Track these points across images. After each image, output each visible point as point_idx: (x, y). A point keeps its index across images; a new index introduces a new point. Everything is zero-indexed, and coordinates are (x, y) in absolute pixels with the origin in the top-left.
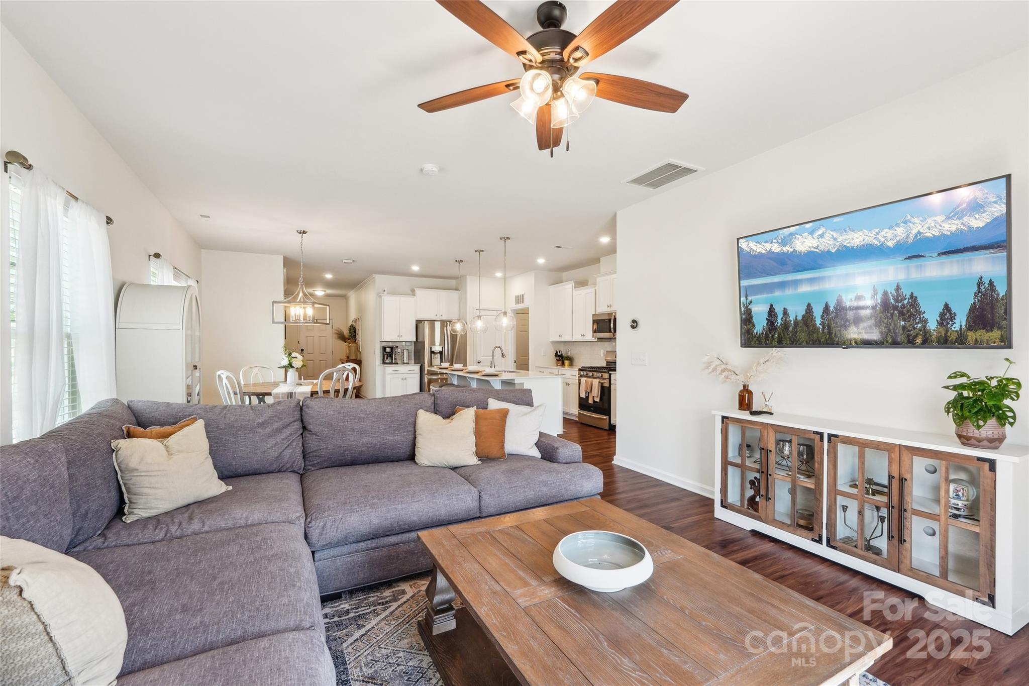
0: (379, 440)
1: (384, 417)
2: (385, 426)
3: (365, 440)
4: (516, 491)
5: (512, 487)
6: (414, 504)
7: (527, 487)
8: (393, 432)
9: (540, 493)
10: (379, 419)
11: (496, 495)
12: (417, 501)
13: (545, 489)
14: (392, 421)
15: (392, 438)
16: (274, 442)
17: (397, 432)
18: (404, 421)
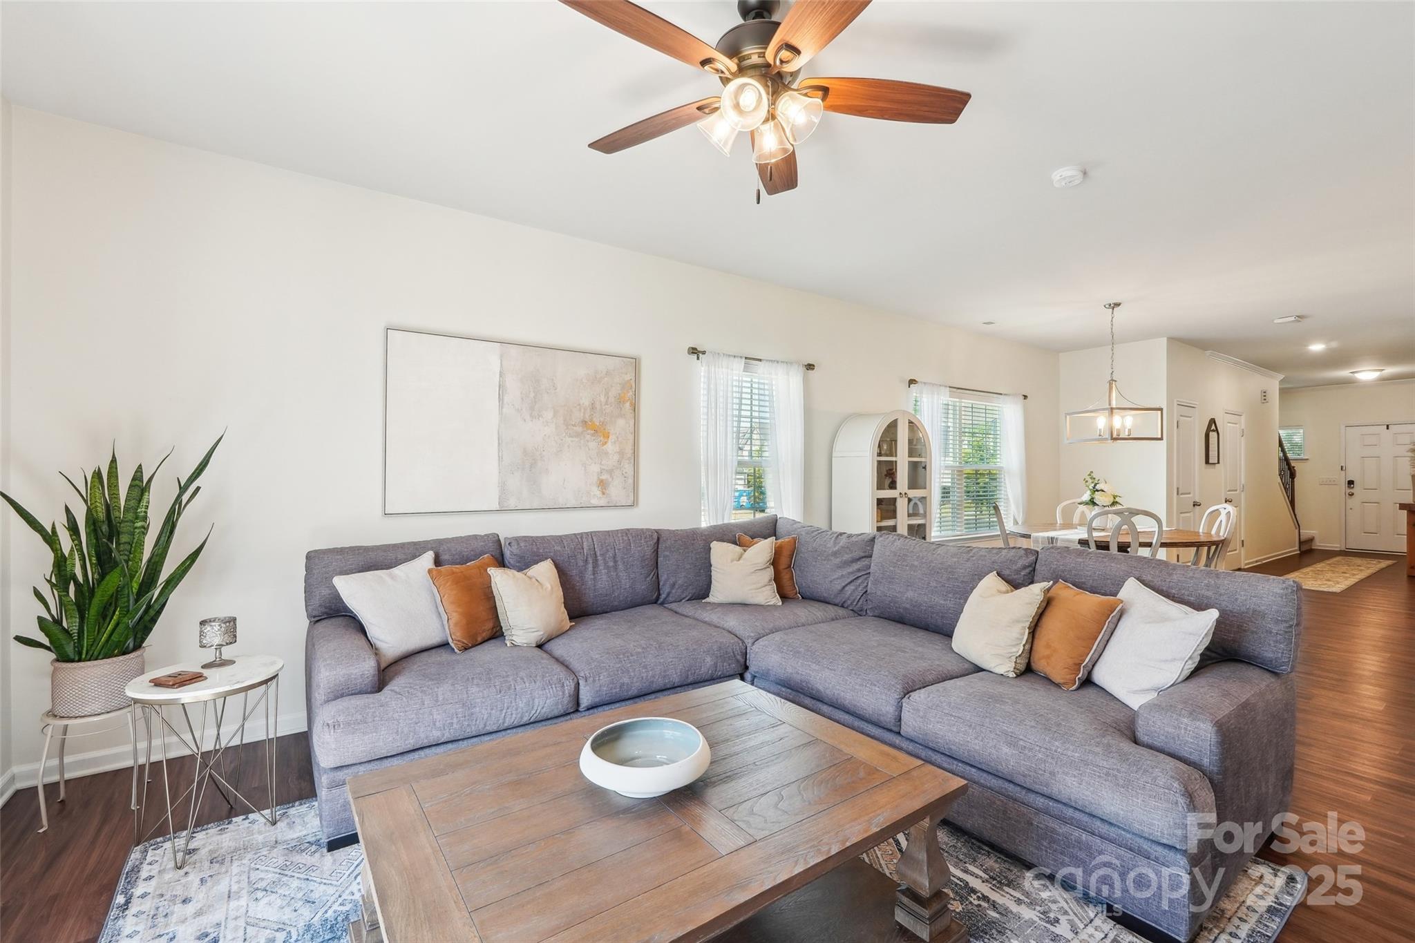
0: (926, 600)
1: (940, 571)
2: (937, 584)
3: (910, 594)
4: (954, 725)
5: (951, 715)
6: (826, 670)
7: (974, 729)
8: (945, 594)
9: (994, 751)
10: (933, 572)
11: (921, 714)
12: (831, 669)
13: (1006, 750)
14: (948, 579)
15: (942, 602)
16: (840, 574)
17: (950, 595)
18: (965, 582)
